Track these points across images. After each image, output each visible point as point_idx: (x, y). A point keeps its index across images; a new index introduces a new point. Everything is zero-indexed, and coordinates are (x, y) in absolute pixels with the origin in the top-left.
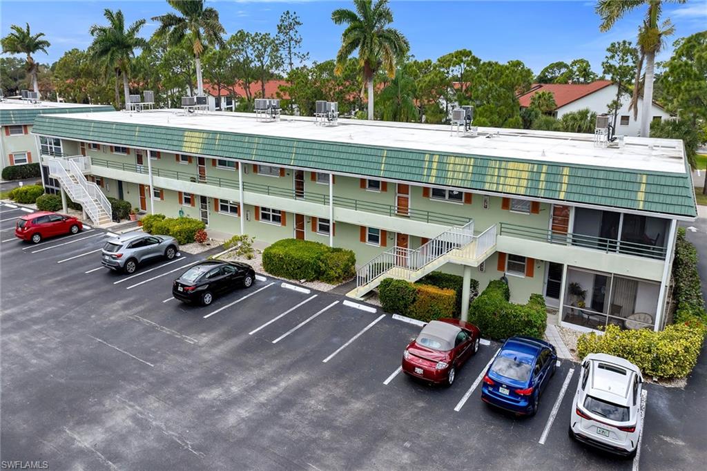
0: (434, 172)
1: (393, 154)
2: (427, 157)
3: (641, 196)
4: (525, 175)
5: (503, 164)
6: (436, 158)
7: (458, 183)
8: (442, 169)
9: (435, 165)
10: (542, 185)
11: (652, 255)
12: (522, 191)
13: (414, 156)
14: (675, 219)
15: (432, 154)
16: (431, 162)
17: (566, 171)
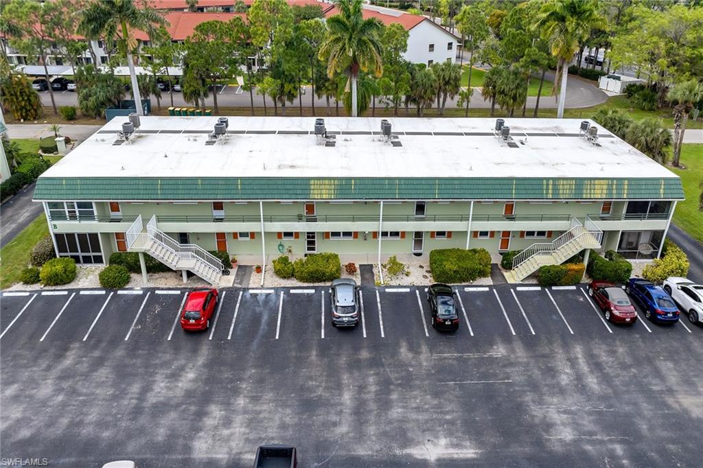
0: (550, 191)
1: (520, 182)
2: (545, 182)
3: (662, 191)
4: (605, 187)
5: (592, 182)
6: (551, 182)
7: (567, 196)
8: (555, 189)
9: (550, 187)
10: (614, 192)
11: (661, 218)
12: (604, 196)
13: (536, 182)
14: (676, 201)
15: (548, 179)
16: (548, 185)
17: (626, 182)
